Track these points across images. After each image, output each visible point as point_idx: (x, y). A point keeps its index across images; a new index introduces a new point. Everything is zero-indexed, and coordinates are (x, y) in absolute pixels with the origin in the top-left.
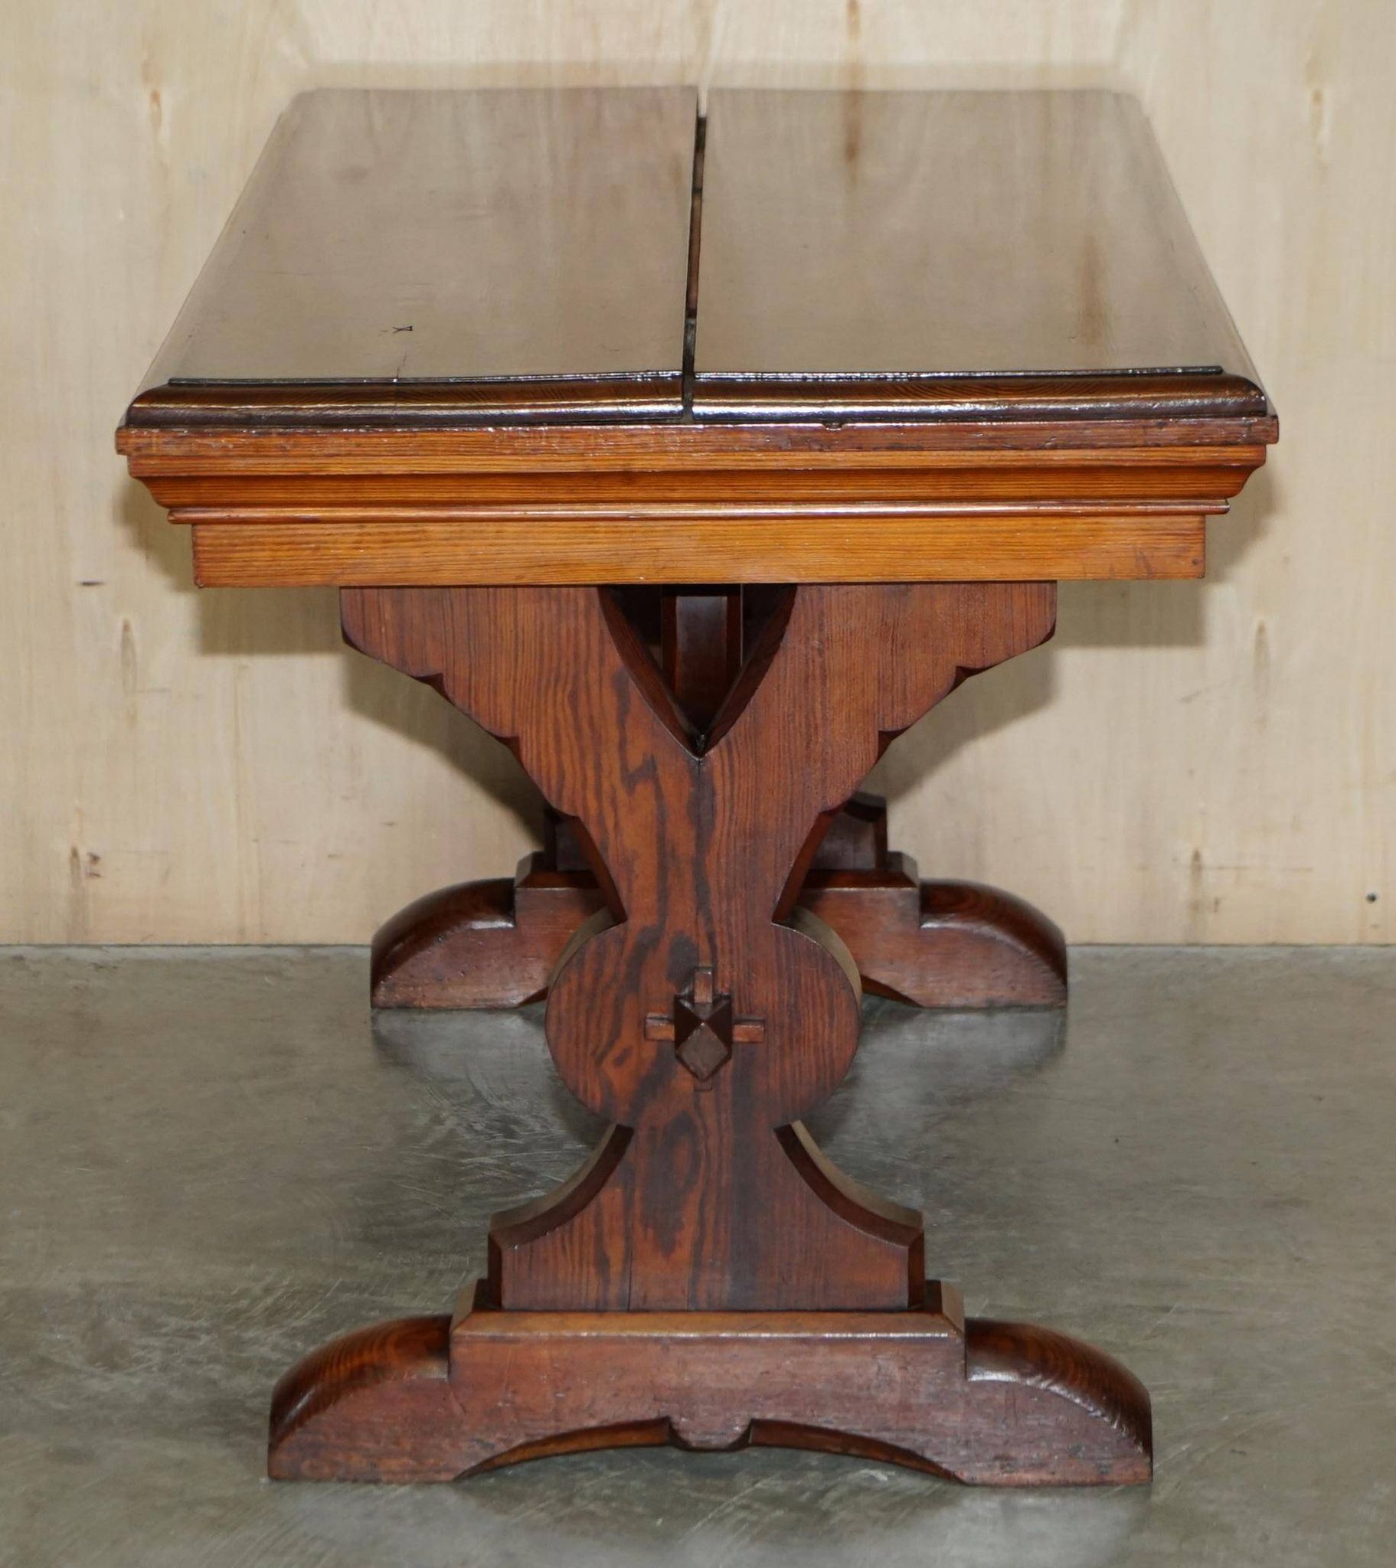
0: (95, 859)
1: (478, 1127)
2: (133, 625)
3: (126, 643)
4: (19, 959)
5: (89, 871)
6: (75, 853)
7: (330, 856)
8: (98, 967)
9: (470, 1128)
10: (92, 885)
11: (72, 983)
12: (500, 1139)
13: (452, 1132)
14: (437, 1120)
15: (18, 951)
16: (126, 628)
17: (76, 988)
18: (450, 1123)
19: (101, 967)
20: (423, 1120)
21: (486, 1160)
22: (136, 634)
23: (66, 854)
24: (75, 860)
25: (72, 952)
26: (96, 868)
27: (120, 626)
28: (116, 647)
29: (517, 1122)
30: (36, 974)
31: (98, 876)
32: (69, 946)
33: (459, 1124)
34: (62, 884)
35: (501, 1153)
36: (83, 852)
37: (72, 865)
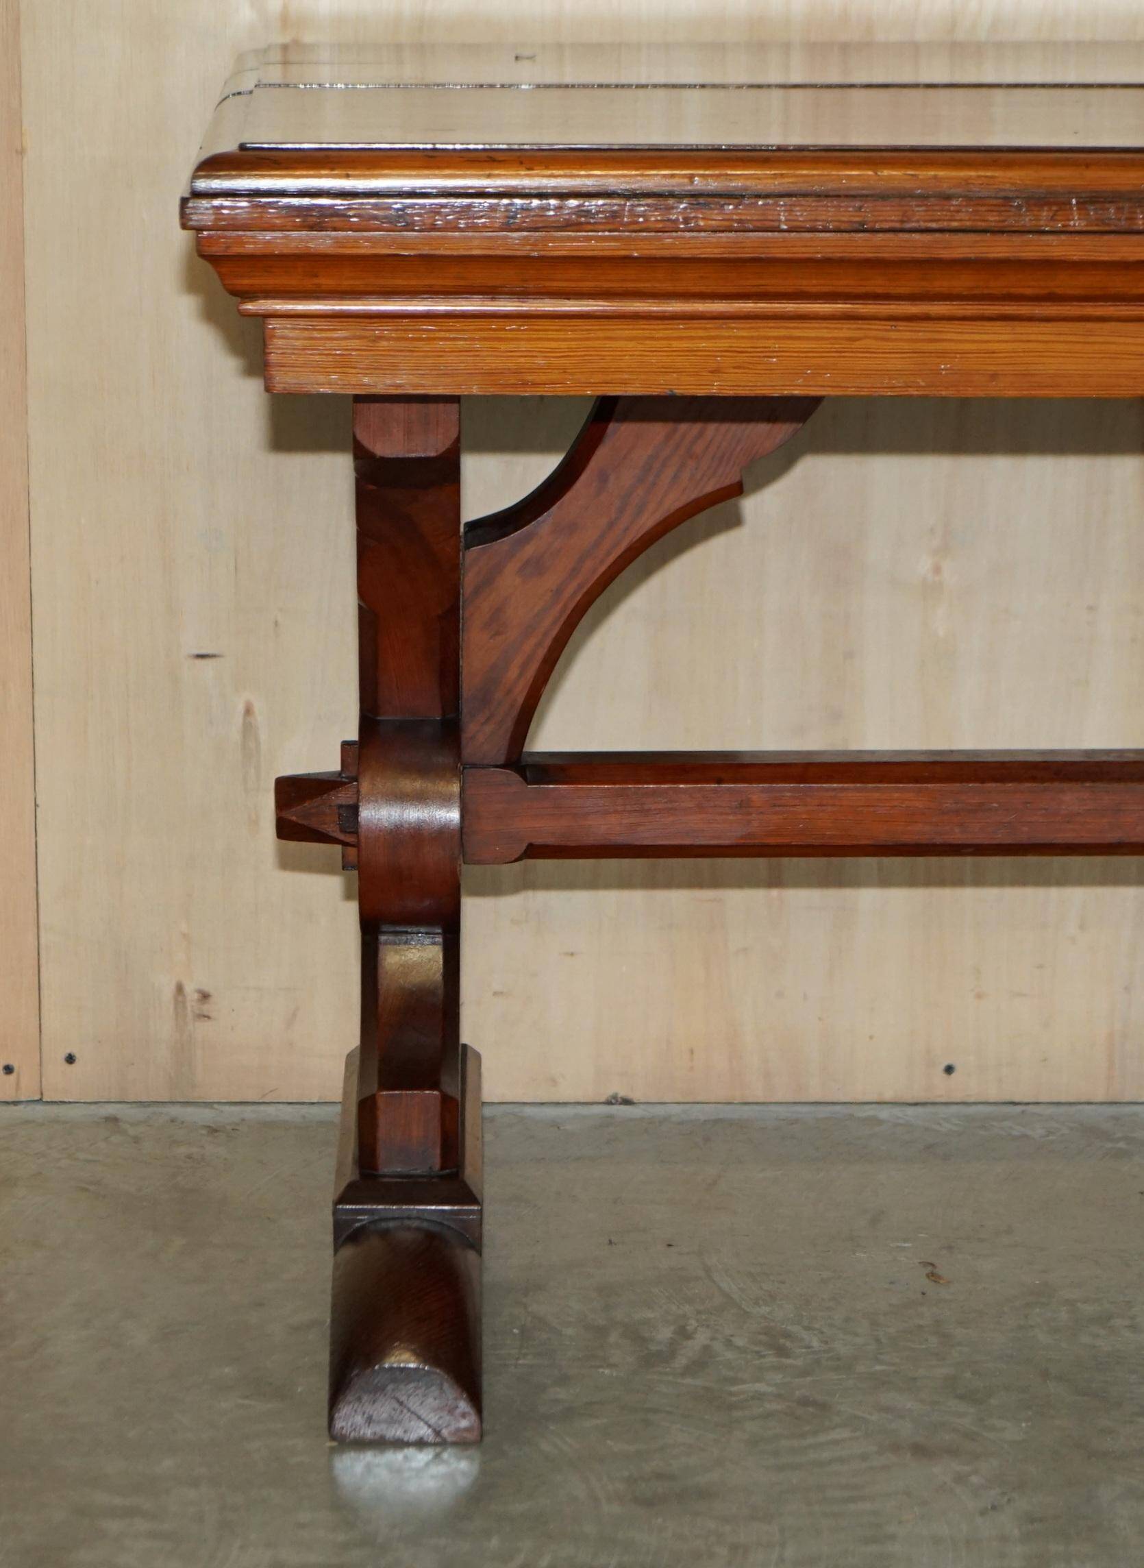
0: (205, 996)
1: (739, 1342)
2: (258, 707)
3: (248, 728)
4: (113, 1120)
5: (198, 1012)
6: (180, 989)
7: (495, 994)
8: (213, 1130)
9: (729, 1343)
10: (202, 1028)
11: (182, 1150)
12: (771, 1359)
13: (706, 1348)
14: (683, 1333)
15: (111, 1110)
16: (248, 711)
17: (189, 1157)
18: (702, 1338)
19: (216, 1131)
20: (665, 1333)
21: (761, 1387)
22: (260, 717)
23: (168, 992)
24: (180, 999)
25: (175, 1111)
26: (206, 1008)
27: (241, 708)
28: (235, 734)
29: (787, 1335)
30: (136, 1140)
31: (209, 1017)
32: (173, 1103)
33: (713, 1339)
34: (164, 1027)
35: (778, 1378)
36: (189, 989)
37: (176, 1002)
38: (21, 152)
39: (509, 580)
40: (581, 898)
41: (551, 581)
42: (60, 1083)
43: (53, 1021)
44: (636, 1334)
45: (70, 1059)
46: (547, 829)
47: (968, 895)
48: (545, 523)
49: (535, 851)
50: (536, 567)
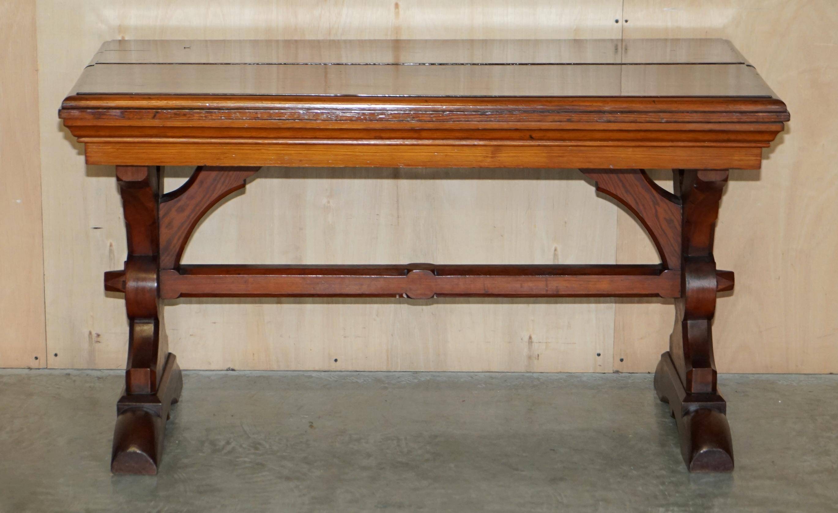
0: (98, 335)
1: (244, 446)
2: (113, 244)
3: (111, 251)
4: (69, 374)
5: (96, 340)
6: (90, 333)
7: (191, 335)
8: (99, 378)
9: (241, 446)
10: (97, 345)
11: (88, 385)
12: (253, 451)
13: (234, 449)
14: (228, 443)
15: (68, 371)
16: (111, 245)
17: (90, 387)
18: (233, 444)
19: (100, 378)
20: (222, 443)
21: (246, 459)
22: (114, 247)
23: (87, 333)
24: (91, 336)
25: (89, 372)
26: (99, 339)
27: (108, 245)
28: (107, 252)
29: (260, 444)
30: (74, 381)
31: (100, 342)
32: (89, 369)
33: (237, 445)
34: (86, 345)
35: (252, 456)
36: (94, 333)
37: (89, 337)
38: (37, 70)
39: (173, 213)
40: (218, 306)
41: (187, 213)
42: (53, 362)
43: (50, 343)
44: (213, 443)
45: (56, 355)
46: (185, 289)
47: (341, 306)
48: (184, 197)
49: (182, 295)
50: (181, 210)
